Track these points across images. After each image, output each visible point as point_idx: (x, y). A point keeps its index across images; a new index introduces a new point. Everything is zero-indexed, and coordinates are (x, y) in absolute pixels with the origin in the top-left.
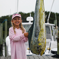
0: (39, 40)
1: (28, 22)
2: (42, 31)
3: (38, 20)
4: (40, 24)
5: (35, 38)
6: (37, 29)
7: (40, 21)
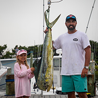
0: (47, 76)
1: (58, 55)
2: (50, 67)
3: (46, 57)
4: (48, 61)
5: (42, 74)
6: (44, 65)
7: (48, 57)
